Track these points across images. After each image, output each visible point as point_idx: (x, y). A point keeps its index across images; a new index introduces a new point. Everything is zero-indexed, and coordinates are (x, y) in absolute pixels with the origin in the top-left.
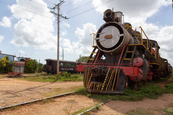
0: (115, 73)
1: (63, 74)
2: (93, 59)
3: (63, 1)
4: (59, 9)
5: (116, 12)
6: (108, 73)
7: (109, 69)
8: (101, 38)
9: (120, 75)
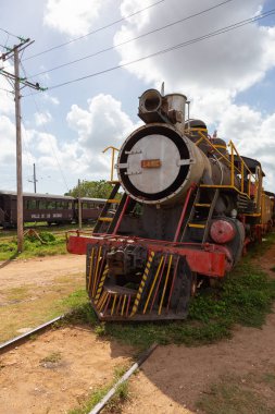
0: (167, 265)
1: (35, 236)
2: (111, 219)
3: (28, 40)
4: (17, 62)
5: (172, 95)
6: (149, 265)
7: (153, 254)
8: (133, 166)
9: (180, 271)
